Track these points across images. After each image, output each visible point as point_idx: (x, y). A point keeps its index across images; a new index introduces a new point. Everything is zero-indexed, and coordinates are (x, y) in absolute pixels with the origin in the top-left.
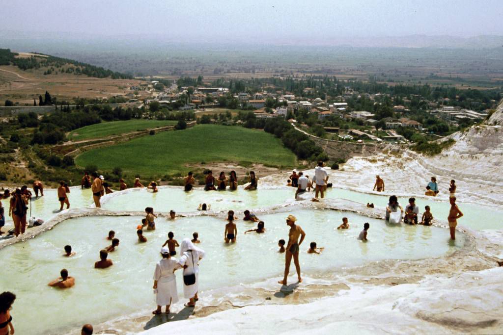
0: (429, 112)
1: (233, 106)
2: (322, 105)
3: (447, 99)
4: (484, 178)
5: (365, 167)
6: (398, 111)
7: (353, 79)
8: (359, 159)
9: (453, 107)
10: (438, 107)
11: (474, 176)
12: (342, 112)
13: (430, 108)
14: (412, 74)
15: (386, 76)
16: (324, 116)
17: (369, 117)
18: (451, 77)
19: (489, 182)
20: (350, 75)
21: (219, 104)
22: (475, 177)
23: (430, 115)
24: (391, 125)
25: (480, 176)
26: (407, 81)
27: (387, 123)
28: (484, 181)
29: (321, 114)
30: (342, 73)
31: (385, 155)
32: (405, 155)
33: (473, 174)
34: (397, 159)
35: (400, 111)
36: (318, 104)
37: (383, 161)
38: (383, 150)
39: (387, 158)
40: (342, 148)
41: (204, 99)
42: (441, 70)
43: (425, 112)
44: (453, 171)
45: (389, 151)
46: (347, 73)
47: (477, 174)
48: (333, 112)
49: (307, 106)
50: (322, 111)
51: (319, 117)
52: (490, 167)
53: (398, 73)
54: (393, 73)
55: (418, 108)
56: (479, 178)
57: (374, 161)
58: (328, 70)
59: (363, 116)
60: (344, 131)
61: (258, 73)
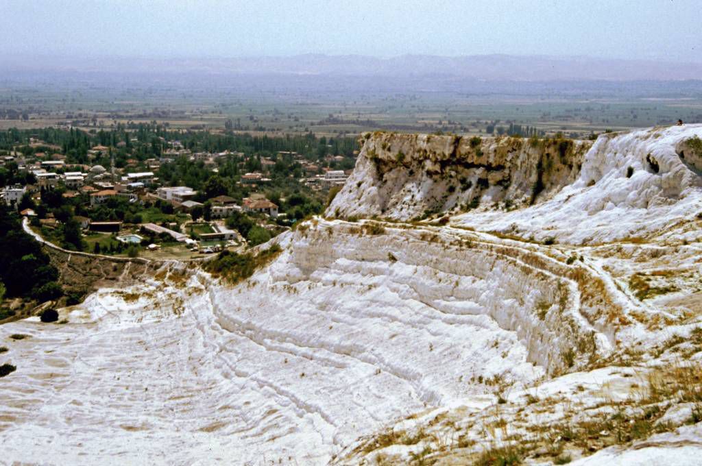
0: (304, 182)
2: (105, 179)
3: (338, 157)
4: (298, 341)
5: (110, 313)
6: (250, 182)
7: (196, 127)
8: (107, 293)
9: (342, 172)
10: (321, 172)
11: (280, 334)
12: (137, 190)
13: (307, 173)
14: (299, 116)
15: (256, 121)
16: (102, 199)
17: (186, 198)
18: (358, 120)
19: (304, 350)
20: (197, 120)
22: (283, 338)
23: (303, 187)
24: (221, 210)
25: (290, 336)
26: (287, 129)
27: (215, 207)
28: (297, 348)
29: (97, 196)
30: (189, 118)
31: (158, 283)
32: (194, 282)
33: (279, 330)
34: (176, 290)
35: (253, 183)
36: (98, 176)
37: (150, 295)
38: (159, 271)
39: (161, 290)
40: (90, 269)
42: (346, 109)
43: (298, 183)
44: (249, 323)
45: (168, 274)
46: (195, 117)
47: (286, 331)
48: (119, 192)
49: (75, 180)
50: (101, 188)
51: (93, 201)
52: (312, 315)
53: (277, 116)
54: (271, 116)
55: (287, 175)
56: (288, 339)
57: (132, 298)
58: (164, 113)
59: (177, 196)
60: (131, 227)
61: (32, 119)
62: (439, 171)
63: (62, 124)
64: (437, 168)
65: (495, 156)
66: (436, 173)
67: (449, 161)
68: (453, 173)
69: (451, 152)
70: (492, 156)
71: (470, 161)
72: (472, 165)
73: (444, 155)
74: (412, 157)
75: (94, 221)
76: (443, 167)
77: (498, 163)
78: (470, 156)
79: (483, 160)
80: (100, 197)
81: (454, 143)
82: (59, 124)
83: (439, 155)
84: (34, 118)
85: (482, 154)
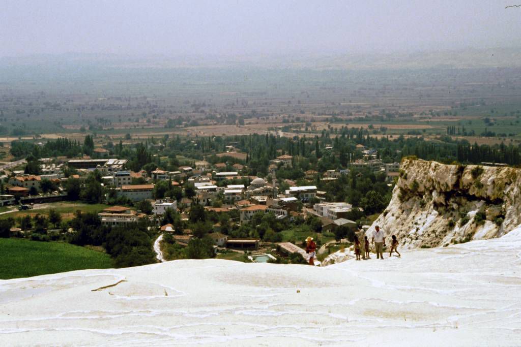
1: (94, 198)
2: (264, 192)
16: (252, 214)
17: (341, 215)
20: (421, 123)
21: (65, 194)
29: (246, 212)
30: (414, 122)
36: (258, 189)
41: (37, 186)
46: (421, 120)
48: (270, 207)
51: (242, 216)
58: (389, 116)
59: (332, 212)
60: (269, 246)
61: (247, 124)
62: (444, 203)
63: (272, 129)
64: (442, 199)
65: (494, 188)
66: (441, 205)
67: (452, 192)
68: (455, 206)
69: (453, 182)
70: (490, 188)
71: (471, 193)
72: (473, 198)
73: (447, 186)
74: (425, 187)
75: (234, 238)
76: (447, 199)
77: (496, 197)
78: (472, 188)
79: (482, 193)
80: (250, 212)
81: (457, 173)
82: (269, 129)
83: (443, 185)
84: (250, 124)
85: (483, 185)
